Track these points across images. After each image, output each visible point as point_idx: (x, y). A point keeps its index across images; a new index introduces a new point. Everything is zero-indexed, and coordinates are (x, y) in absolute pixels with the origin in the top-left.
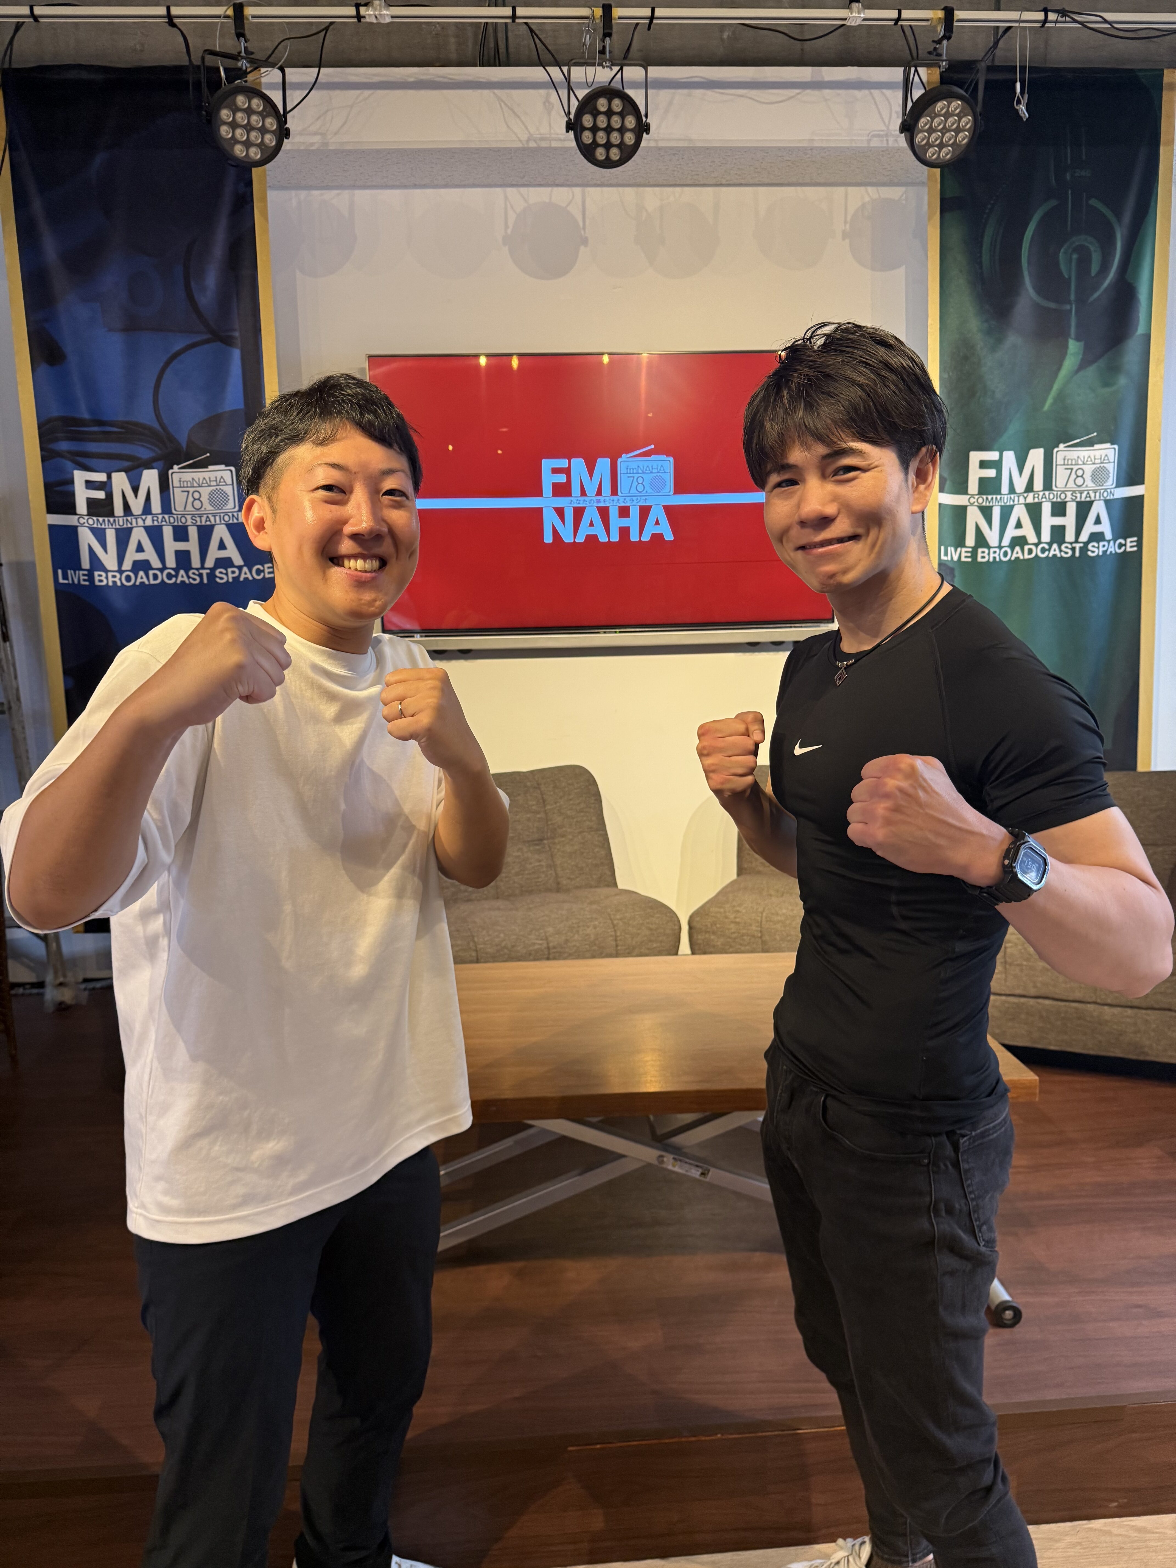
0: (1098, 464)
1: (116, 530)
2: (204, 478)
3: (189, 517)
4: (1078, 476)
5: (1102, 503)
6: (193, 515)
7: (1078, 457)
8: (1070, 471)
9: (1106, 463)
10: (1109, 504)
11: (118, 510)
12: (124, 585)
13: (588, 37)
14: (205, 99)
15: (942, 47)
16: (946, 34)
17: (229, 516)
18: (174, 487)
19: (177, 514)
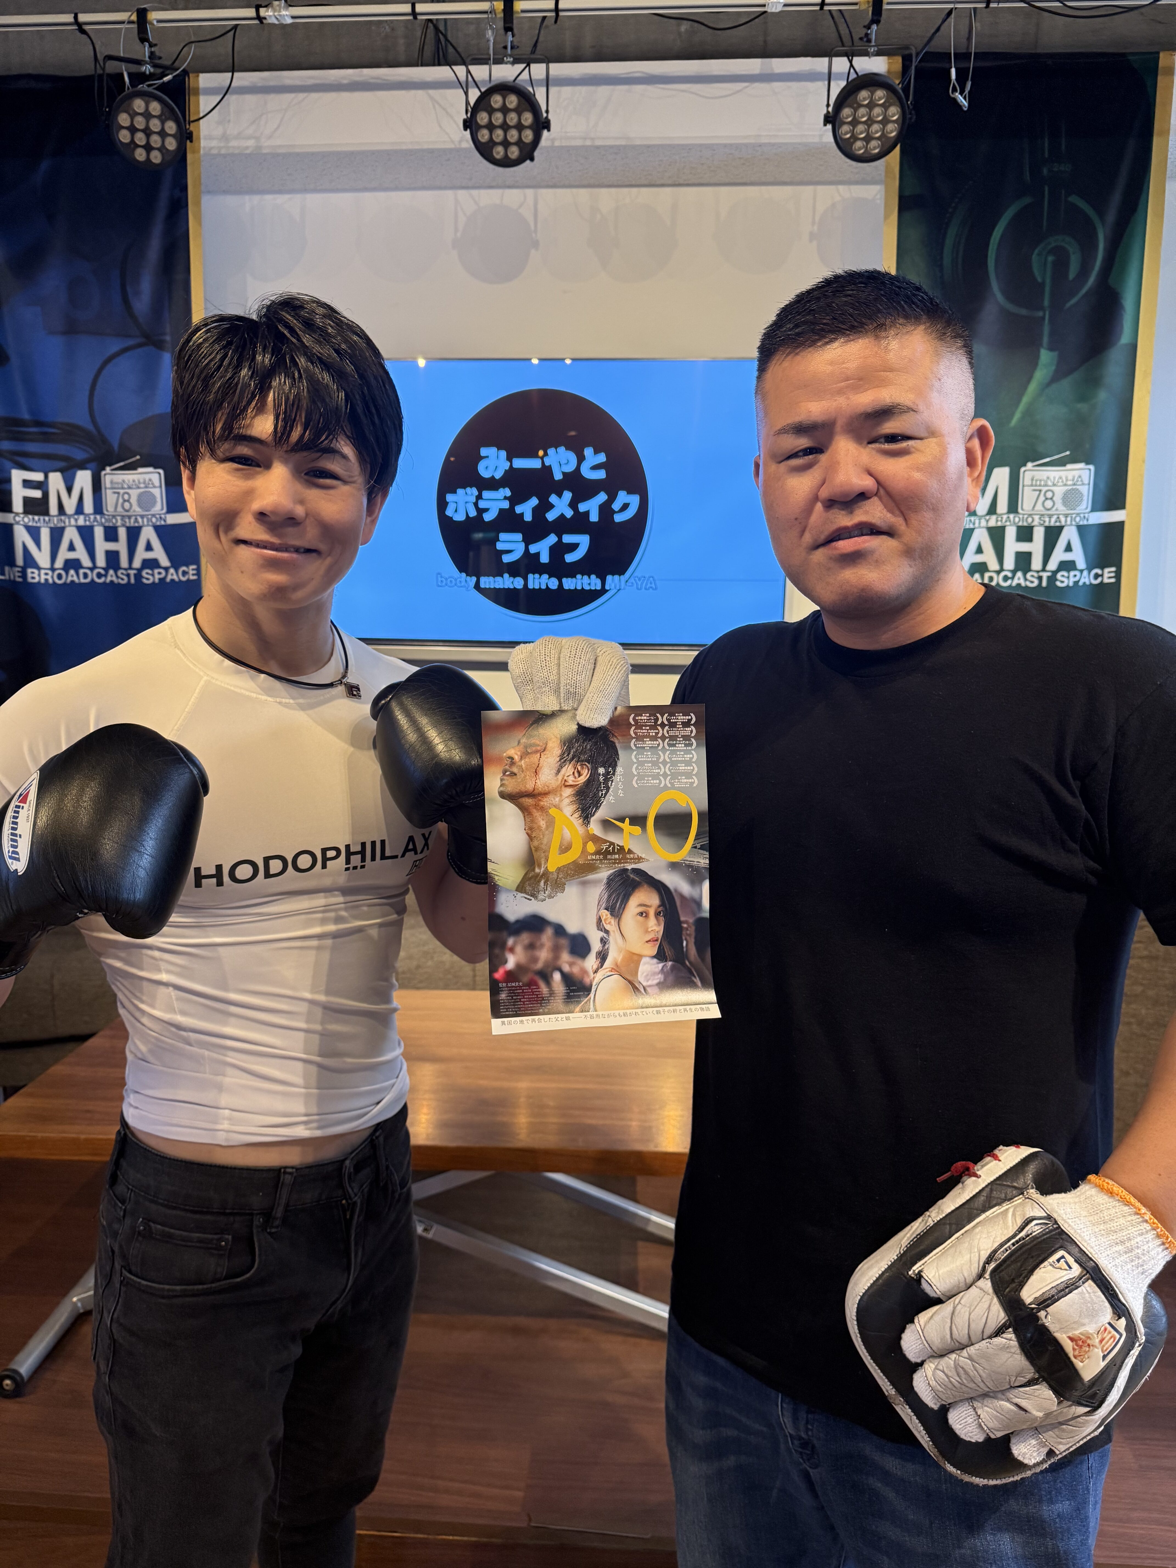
0: (1070, 485)
1: (51, 529)
2: (134, 480)
3: (118, 518)
4: (1047, 499)
5: (1074, 529)
6: (123, 516)
7: (1048, 478)
8: (1038, 492)
9: (1079, 485)
10: (1082, 530)
11: (53, 509)
12: (54, 583)
13: (490, 32)
14: (105, 104)
15: (872, 32)
16: (875, 18)
17: (156, 518)
18: (106, 488)
19: (108, 515)
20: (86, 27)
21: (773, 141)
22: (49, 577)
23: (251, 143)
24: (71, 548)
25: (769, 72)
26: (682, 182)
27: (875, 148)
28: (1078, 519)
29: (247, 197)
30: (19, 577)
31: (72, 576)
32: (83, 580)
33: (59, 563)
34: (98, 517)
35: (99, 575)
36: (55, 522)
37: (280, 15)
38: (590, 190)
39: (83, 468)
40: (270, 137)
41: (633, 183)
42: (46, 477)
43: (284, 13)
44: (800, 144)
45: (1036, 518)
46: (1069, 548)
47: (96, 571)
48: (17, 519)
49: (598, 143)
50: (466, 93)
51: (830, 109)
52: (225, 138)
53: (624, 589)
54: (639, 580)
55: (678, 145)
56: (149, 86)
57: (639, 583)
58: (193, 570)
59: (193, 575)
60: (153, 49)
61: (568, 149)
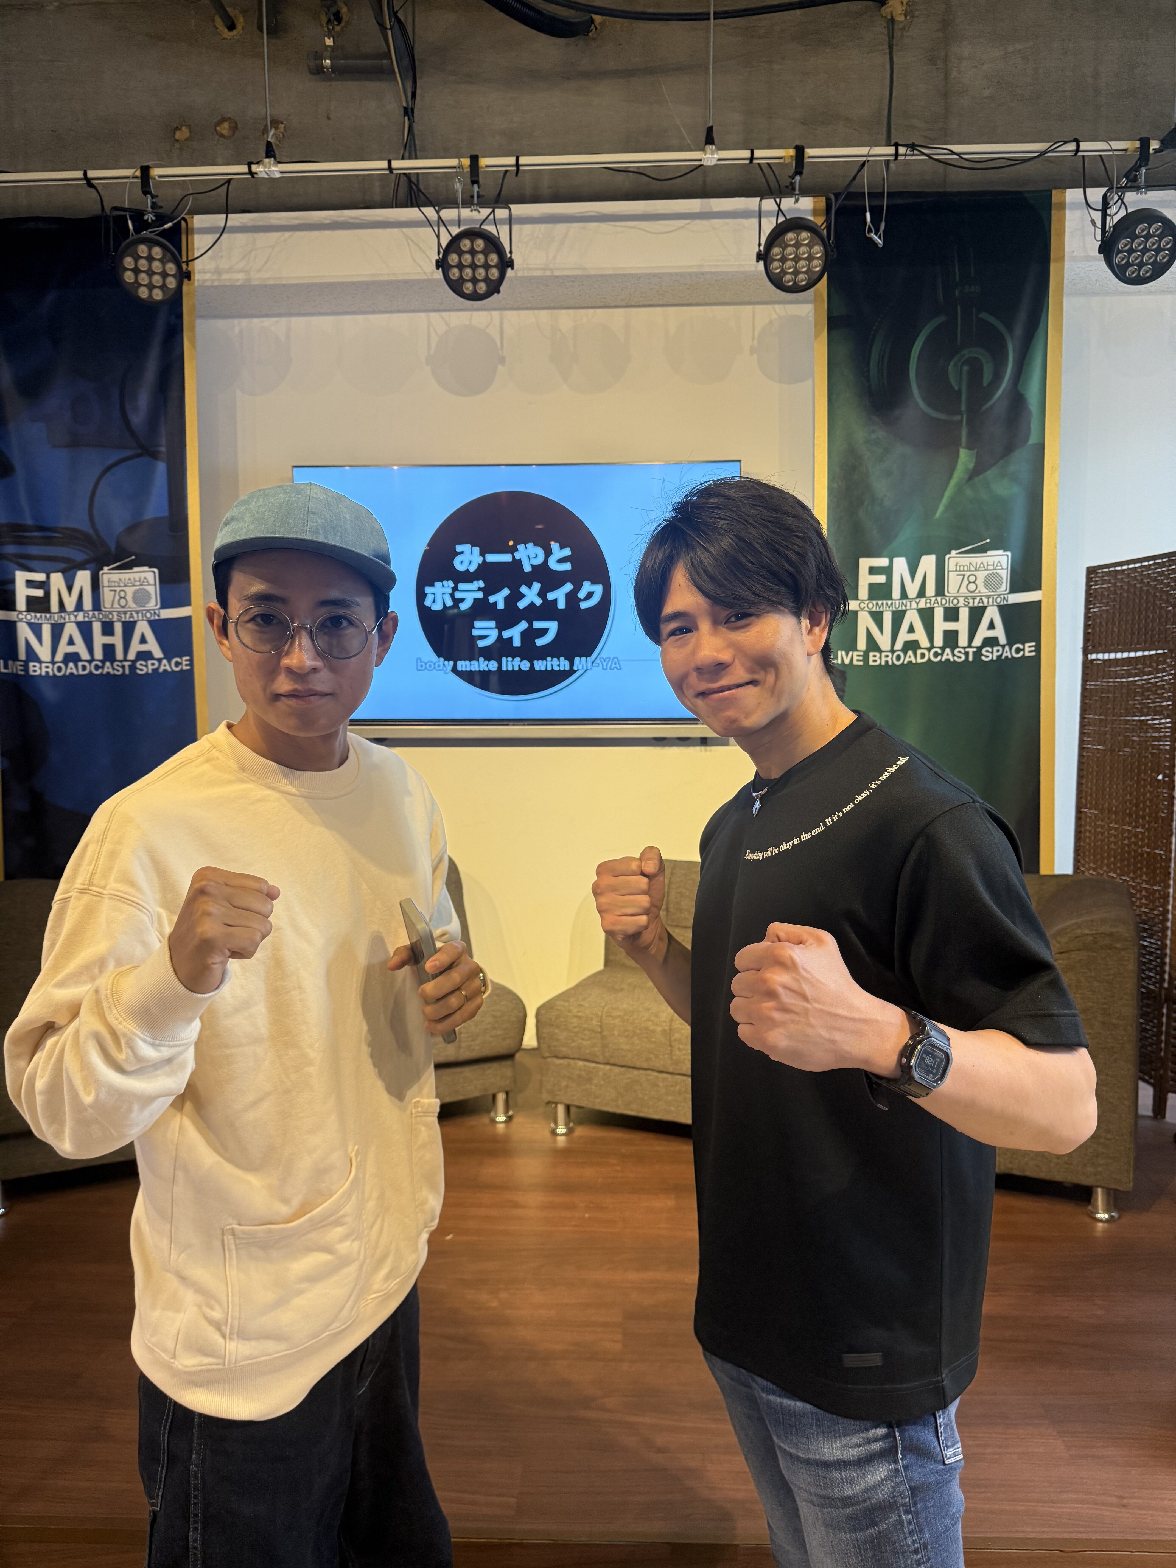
0: (990, 570)
1: (52, 625)
2: (130, 579)
3: (115, 614)
4: (970, 582)
5: (996, 609)
6: (119, 612)
7: (970, 563)
8: (962, 576)
9: (998, 569)
10: (1003, 609)
11: (54, 606)
12: (54, 675)
13: (458, 184)
14: (112, 250)
15: (795, 182)
16: (798, 170)
17: (151, 613)
18: (103, 587)
19: (105, 611)
20: (94, 182)
21: (713, 270)
22: (49, 670)
23: (241, 276)
24: (71, 642)
25: (708, 210)
26: (633, 304)
27: (802, 281)
28: (999, 600)
29: (236, 321)
30: (21, 670)
31: (71, 669)
32: (81, 672)
33: (59, 657)
34: (96, 613)
35: (97, 667)
36: (56, 619)
37: (270, 171)
38: (550, 311)
39: (82, 567)
40: (259, 271)
41: (590, 305)
42: (48, 577)
43: (273, 169)
44: (737, 272)
45: (961, 600)
46: (992, 626)
47: (94, 663)
48: (21, 616)
49: (557, 273)
50: (438, 236)
51: (762, 248)
52: (218, 271)
53: (591, 669)
54: (605, 661)
55: (629, 274)
56: (151, 232)
57: (605, 664)
58: (186, 660)
59: (186, 665)
60: (154, 200)
61: (530, 279)
